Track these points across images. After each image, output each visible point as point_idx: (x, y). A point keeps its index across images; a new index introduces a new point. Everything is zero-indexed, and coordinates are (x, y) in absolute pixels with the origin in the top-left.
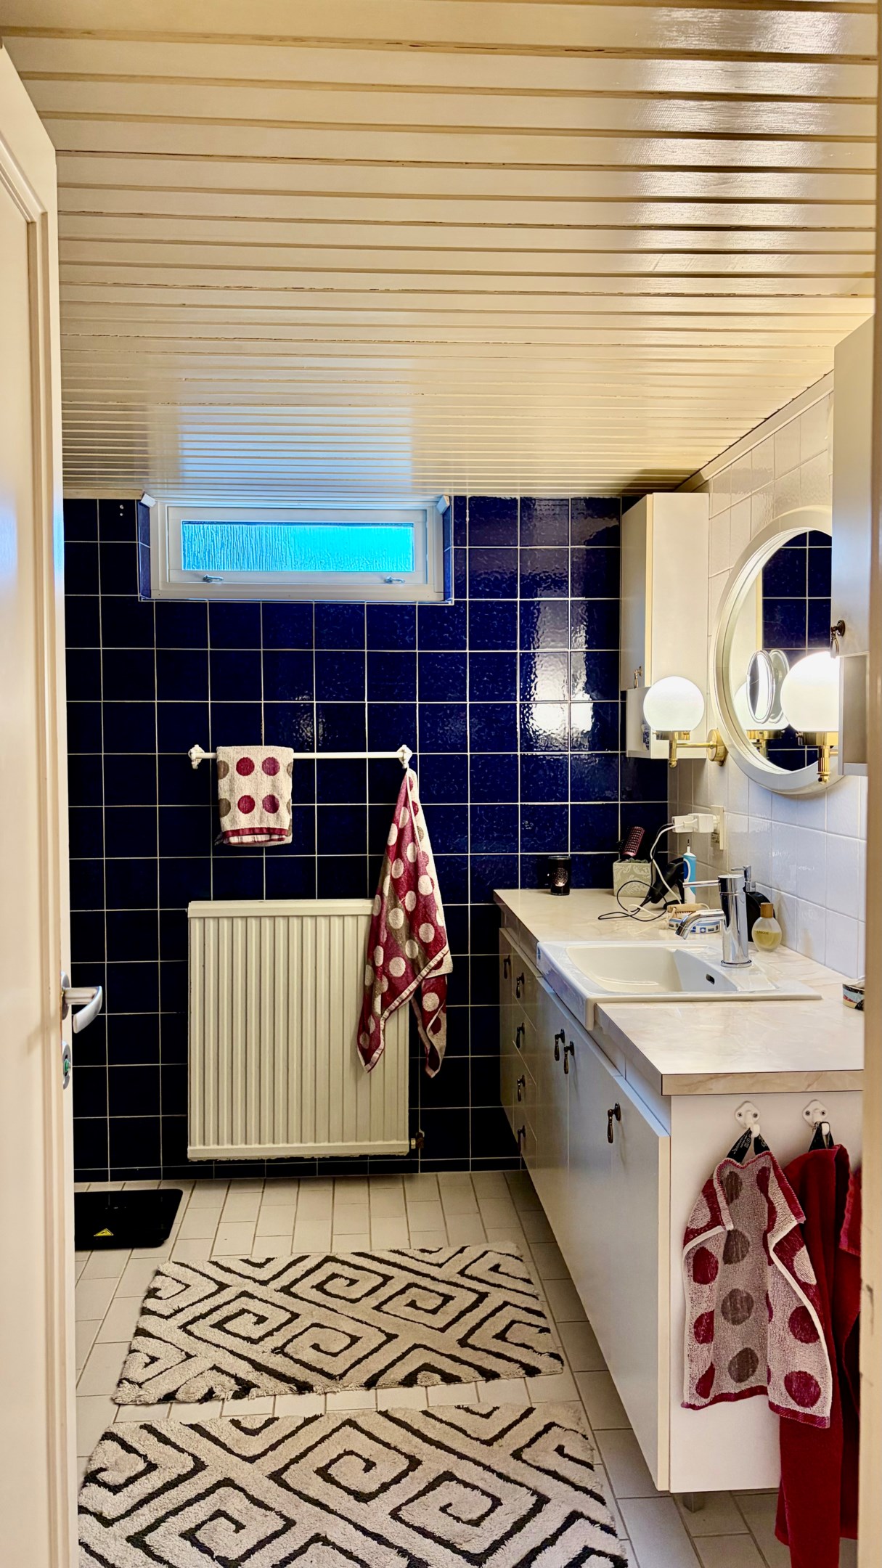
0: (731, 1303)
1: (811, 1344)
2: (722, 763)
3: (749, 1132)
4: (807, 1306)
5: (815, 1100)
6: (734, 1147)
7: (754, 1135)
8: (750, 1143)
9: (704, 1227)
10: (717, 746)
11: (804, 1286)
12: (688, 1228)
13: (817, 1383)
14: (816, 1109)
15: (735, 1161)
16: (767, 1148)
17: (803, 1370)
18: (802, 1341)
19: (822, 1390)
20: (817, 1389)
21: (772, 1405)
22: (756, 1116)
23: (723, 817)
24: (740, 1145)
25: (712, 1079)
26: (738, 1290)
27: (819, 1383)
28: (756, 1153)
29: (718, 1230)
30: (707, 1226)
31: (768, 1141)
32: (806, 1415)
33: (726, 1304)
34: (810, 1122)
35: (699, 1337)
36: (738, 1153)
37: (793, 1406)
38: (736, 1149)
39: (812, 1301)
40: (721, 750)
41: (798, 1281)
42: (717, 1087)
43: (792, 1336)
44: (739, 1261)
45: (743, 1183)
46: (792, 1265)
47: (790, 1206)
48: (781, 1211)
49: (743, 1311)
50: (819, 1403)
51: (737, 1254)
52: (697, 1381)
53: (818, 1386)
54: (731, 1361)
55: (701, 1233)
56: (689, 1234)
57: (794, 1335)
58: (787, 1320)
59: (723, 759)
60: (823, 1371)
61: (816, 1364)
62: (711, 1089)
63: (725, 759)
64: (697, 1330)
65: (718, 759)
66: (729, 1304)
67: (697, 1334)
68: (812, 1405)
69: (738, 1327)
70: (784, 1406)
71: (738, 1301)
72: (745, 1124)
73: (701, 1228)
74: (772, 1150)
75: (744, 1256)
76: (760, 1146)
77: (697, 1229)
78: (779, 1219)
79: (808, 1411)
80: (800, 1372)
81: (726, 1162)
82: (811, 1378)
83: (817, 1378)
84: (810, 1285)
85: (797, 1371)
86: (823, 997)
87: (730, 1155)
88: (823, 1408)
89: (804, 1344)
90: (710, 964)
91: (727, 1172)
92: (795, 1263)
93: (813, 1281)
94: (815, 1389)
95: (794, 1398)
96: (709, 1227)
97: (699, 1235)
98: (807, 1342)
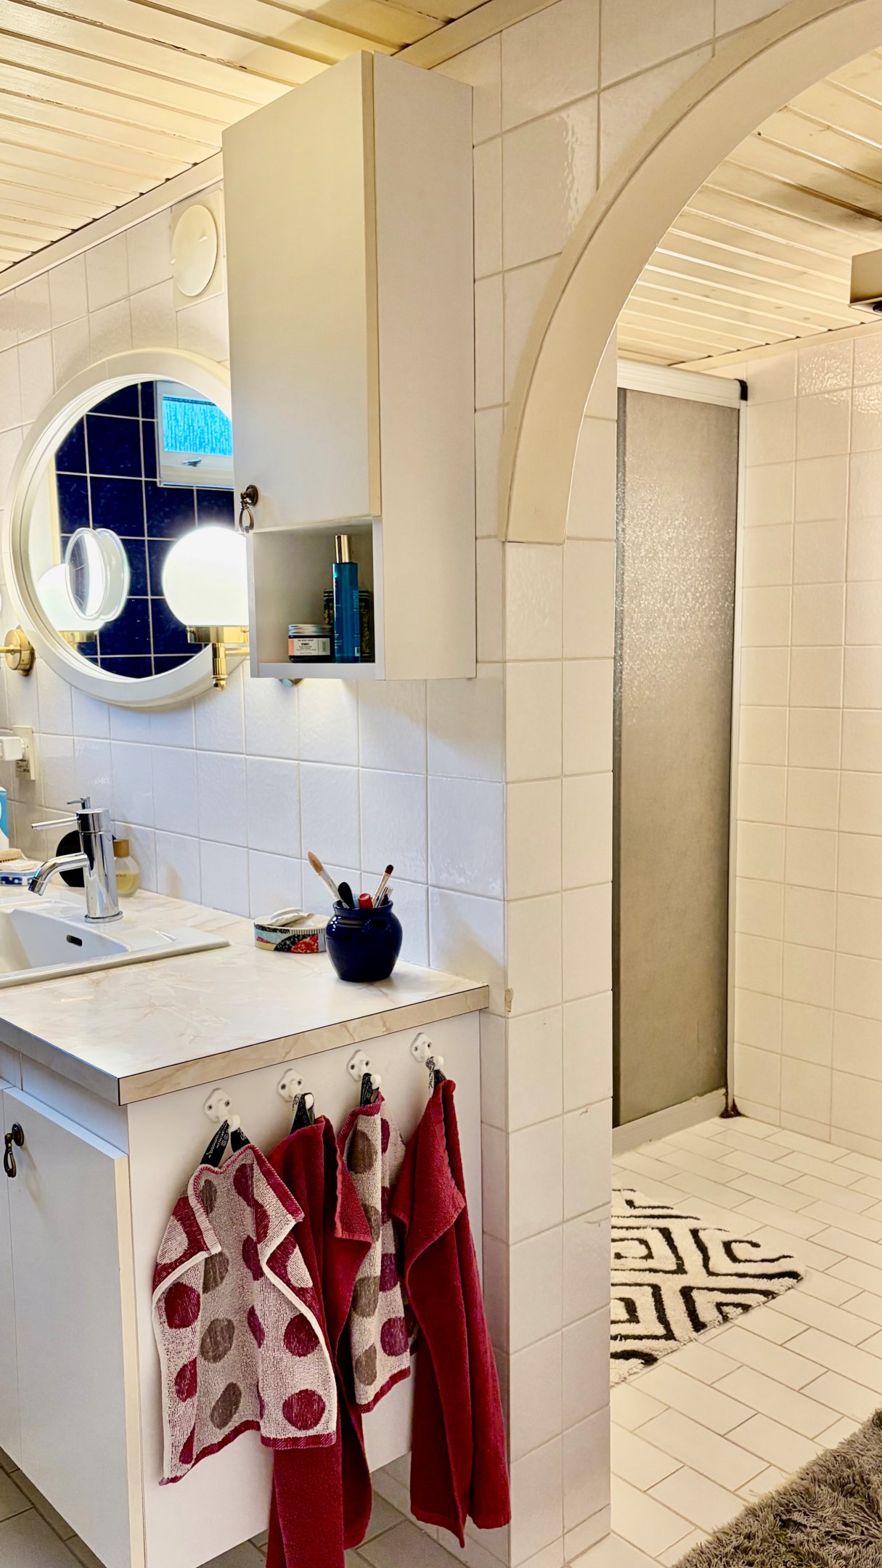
0: (211, 1339)
1: (309, 1356)
2: (27, 672)
3: (226, 1126)
4: (305, 1314)
5: (290, 1069)
6: (208, 1150)
7: (231, 1130)
8: (227, 1140)
9: (181, 1257)
10: (20, 651)
11: (300, 1292)
12: (157, 1265)
13: (320, 1397)
14: (293, 1080)
15: (212, 1167)
16: (247, 1141)
17: (303, 1388)
18: (300, 1356)
19: (327, 1404)
20: (321, 1405)
21: (265, 1441)
22: (228, 1104)
23: (32, 740)
24: (216, 1144)
25: (178, 1070)
26: (217, 1320)
27: (323, 1397)
28: (234, 1151)
29: (201, 1257)
30: (184, 1255)
31: (247, 1134)
32: (308, 1439)
33: (205, 1341)
34: (286, 1096)
35: (183, 1393)
36: (213, 1156)
37: (294, 1432)
38: (211, 1152)
39: (310, 1307)
40: (26, 655)
41: (293, 1288)
42: (185, 1079)
43: (290, 1354)
44: (217, 1285)
45: (218, 1190)
46: (286, 1272)
47: (284, 1204)
48: (274, 1213)
49: (225, 1342)
50: (323, 1419)
51: (215, 1278)
52: (181, 1448)
53: (322, 1400)
54: (214, 1407)
55: (177, 1267)
56: (160, 1272)
57: (291, 1352)
58: (282, 1337)
59: (28, 667)
60: (326, 1382)
61: (317, 1376)
62: (179, 1084)
63: (31, 667)
64: (180, 1386)
65: (23, 667)
66: (208, 1340)
67: (179, 1392)
68: (316, 1424)
69: (219, 1364)
70: (283, 1437)
71: (218, 1333)
72: (218, 1117)
73: (176, 1261)
74: (252, 1143)
75: (222, 1278)
76: (239, 1140)
77: (171, 1263)
78: (273, 1223)
79: (311, 1432)
80: (301, 1392)
81: (202, 1170)
82: (313, 1393)
83: (320, 1392)
84: (306, 1289)
85: (298, 1392)
86: (230, 943)
87: (205, 1160)
88: (329, 1424)
89: (302, 1357)
90: (68, 922)
91: (202, 1183)
92: (289, 1269)
93: (308, 1282)
94: (318, 1405)
95: (293, 1424)
96: (187, 1255)
97: (174, 1270)
98: (305, 1355)
